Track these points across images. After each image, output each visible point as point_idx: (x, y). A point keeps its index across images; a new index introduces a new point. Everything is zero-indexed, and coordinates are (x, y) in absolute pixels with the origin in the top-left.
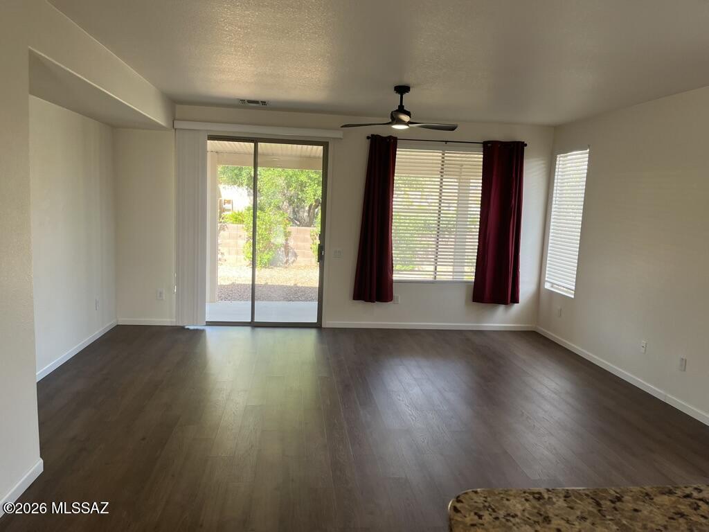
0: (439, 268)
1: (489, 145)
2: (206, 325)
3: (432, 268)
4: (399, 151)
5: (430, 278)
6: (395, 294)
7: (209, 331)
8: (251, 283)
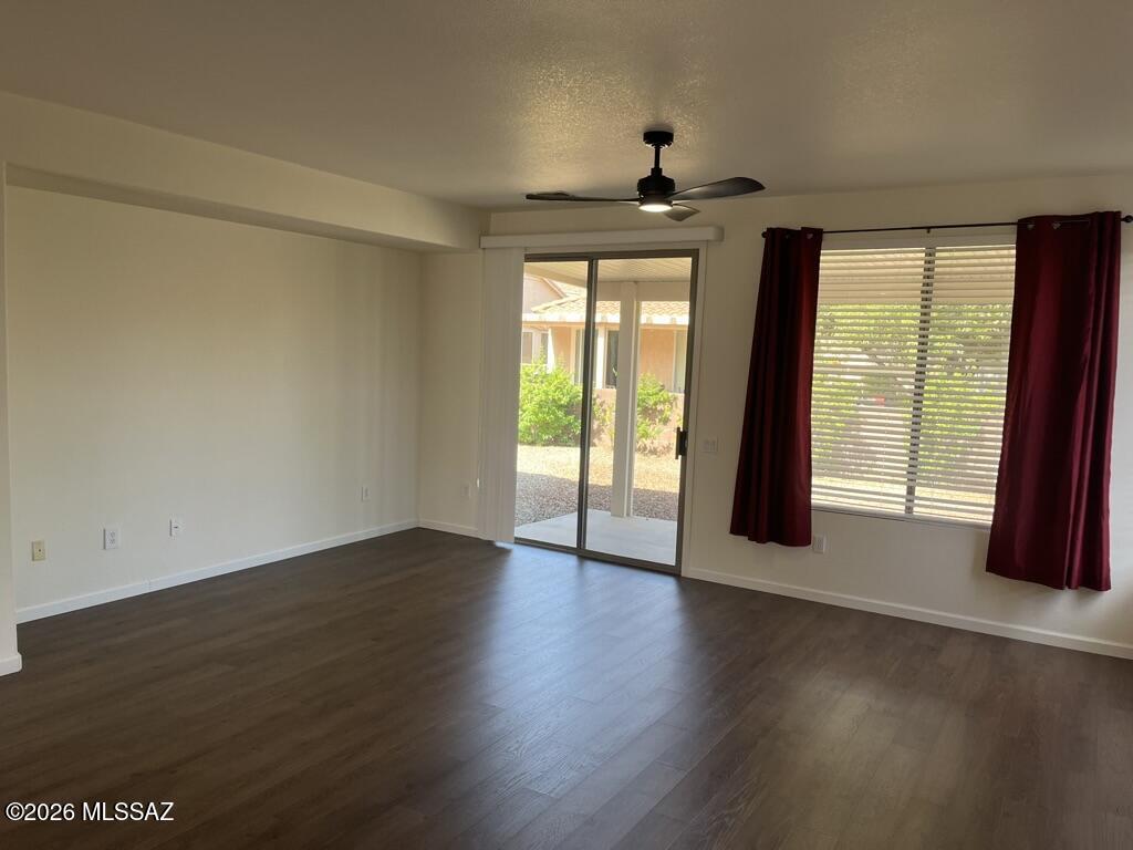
0: (918, 491)
1: (1031, 226)
2: (516, 543)
3: (903, 490)
4: (825, 255)
5: (900, 509)
6: (815, 533)
7: (519, 553)
8: (576, 477)
